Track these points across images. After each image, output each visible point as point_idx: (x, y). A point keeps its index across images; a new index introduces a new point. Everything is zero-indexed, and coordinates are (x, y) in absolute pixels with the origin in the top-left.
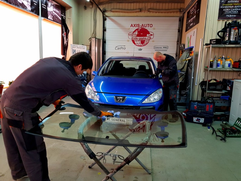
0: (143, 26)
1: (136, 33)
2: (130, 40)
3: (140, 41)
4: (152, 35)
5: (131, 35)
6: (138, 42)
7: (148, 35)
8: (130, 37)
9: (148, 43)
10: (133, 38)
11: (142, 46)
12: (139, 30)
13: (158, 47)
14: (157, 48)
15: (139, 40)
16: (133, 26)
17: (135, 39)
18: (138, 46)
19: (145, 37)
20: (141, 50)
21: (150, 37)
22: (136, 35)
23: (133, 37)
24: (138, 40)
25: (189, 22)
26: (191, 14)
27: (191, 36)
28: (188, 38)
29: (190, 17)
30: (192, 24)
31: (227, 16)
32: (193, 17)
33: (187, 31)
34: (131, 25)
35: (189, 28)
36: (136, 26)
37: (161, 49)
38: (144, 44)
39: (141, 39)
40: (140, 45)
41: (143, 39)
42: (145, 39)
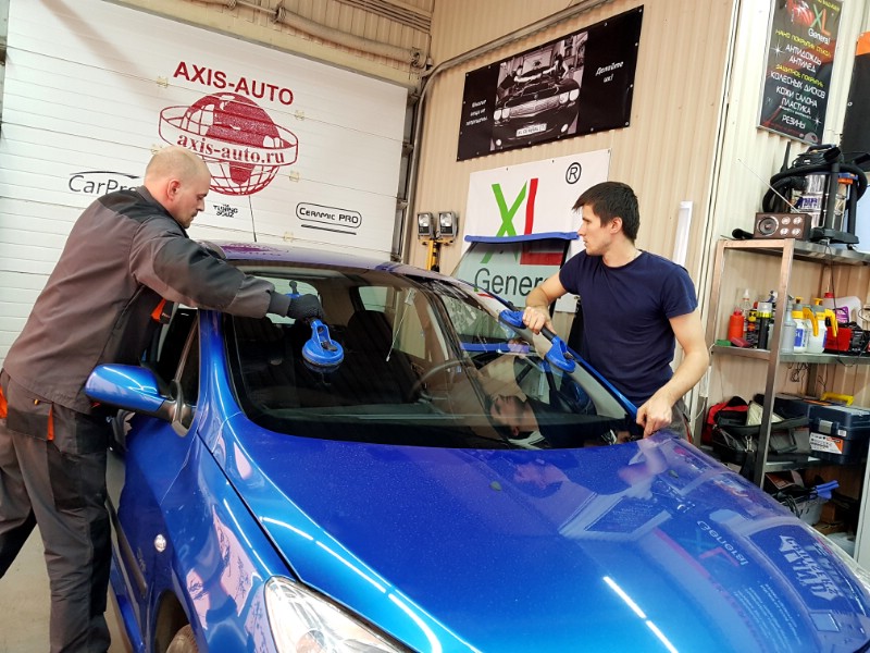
0: (246, 89)
1: (208, 117)
3: (226, 167)
4: (287, 145)
5: (178, 122)
6: (215, 169)
7: (268, 141)
8: (173, 135)
9: (269, 180)
10: (189, 143)
11: (234, 193)
12: (222, 106)
13: (317, 209)
14: (318, 218)
15: (219, 155)
16: (192, 74)
18: (214, 189)
19: (251, 150)
20: (227, 211)
21: (278, 152)
22: (204, 130)
23: (189, 136)
24: (215, 154)
25: (501, 119)
26: (522, 84)
27: (534, 183)
28: (496, 188)
29: (508, 97)
30: (542, 128)
31: (786, 118)
32: (540, 98)
33: (470, 157)
34: (179, 68)
35: (499, 142)
36: (205, 80)
37: (330, 221)
38: (246, 184)
39: (235, 154)
40: (223, 188)
41: (243, 157)
42: (252, 157)
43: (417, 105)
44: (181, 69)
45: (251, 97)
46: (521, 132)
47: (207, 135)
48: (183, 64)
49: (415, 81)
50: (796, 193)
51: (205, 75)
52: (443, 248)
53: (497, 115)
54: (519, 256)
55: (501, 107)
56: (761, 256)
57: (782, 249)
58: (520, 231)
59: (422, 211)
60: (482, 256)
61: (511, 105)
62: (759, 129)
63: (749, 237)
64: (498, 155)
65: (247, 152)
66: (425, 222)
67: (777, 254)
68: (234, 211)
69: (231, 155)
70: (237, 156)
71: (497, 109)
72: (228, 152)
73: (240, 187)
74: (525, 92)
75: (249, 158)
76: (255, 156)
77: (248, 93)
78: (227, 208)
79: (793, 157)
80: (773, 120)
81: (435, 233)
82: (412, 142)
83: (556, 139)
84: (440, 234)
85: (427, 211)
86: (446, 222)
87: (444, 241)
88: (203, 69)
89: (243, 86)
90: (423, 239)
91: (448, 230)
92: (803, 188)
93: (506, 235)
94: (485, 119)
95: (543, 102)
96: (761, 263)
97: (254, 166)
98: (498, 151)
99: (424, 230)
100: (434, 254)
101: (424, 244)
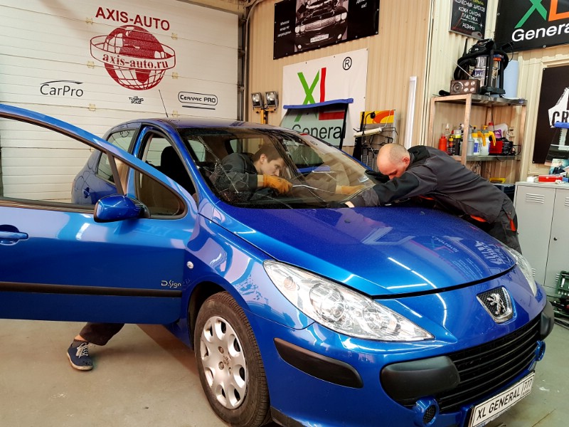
0: (140, 22)
1: (119, 42)
2: (97, 63)
3: (134, 72)
4: (169, 56)
5: (101, 46)
6: (127, 74)
7: (157, 54)
8: (99, 54)
9: (160, 79)
10: (110, 59)
11: (140, 89)
12: (127, 34)
13: (190, 95)
14: (188, 101)
15: (128, 66)
16: (107, 14)
17: (115, 60)
18: (128, 87)
19: (148, 61)
20: (137, 100)
21: (164, 61)
22: (118, 50)
23: (110, 54)
24: (126, 65)
25: (300, 32)
26: (312, 10)
27: (324, 70)
28: (301, 75)
29: (303, 19)
30: (326, 37)
31: (464, 25)
32: (323, 18)
33: (282, 57)
34: (99, 12)
35: (300, 47)
36: (115, 18)
37: (199, 102)
38: (146, 82)
39: (138, 64)
40: (133, 86)
41: (143, 66)
42: (149, 65)
43: (244, 25)
44: (100, 12)
45: (144, 27)
46: (313, 40)
47: (120, 53)
48: (100, 9)
49: (242, 10)
50: (471, 68)
51: (114, 15)
52: (270, 114)
53: (297, 30)
54: (318, 115)
55: (299, 24)
56: (454, 104)
57: (465, 100)
58: (317, 100)
59: (254, 92)
60: (295, 117)
61: (305, 23)
62: (450, 32)
63: (448, 94)
64: (300, 54)
65: (145, 62)
66: (256, 99)
67: (463, 102)
68: (141, 100)
69: (136, 65)
70: (140, 65)
71: (297, 26)
72: (134, 63)
73: (143, 85)
74: (314, 15)
75: (147, 66)
76: (150, 64)
77: (142, 25)
78: (136, 99)
79: (469, 47)
80: (458, 26)
81: (263, 105)
82: (244, 49)
83: (335, 44)
84: (267, 106)
85: (258, 92)
86: (271, 98)
87: (270, 110)
88: (113, 11)
89: (138, 20)
90: (256, 110)
91: (272, 103)
92: (475, 64)
93: (309, 103)
94: (289, 32)
95: (325, 21)
96: (454, 109)
97: (150, 71)
98: (299, 52)
99: (257, 104)
100: (265, 118)
101: (257, 112)
